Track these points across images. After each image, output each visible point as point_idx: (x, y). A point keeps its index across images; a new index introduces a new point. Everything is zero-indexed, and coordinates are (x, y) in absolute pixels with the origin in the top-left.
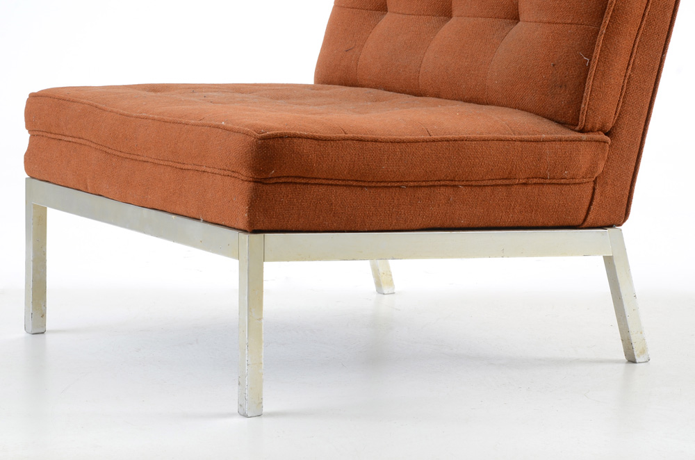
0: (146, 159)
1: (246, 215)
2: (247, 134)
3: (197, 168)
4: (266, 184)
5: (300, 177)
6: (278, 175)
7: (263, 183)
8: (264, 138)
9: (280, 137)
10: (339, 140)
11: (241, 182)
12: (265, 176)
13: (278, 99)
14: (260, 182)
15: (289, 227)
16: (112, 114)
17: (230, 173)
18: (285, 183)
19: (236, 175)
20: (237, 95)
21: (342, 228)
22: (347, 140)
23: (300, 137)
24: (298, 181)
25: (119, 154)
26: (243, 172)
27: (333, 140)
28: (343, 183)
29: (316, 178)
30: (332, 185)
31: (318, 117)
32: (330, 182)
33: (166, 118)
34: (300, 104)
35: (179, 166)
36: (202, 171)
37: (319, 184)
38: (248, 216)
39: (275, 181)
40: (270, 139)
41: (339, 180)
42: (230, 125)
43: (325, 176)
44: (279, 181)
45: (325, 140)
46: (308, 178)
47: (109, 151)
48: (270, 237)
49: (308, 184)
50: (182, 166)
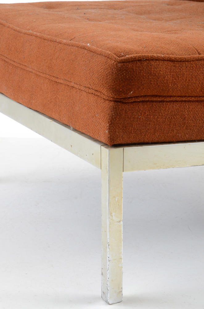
0: (31, 70)
1: (107, 131)
2: (108, 57)
3: (68, 83)
4: (125, 103)
5: (156, 96)
6: (136, 95)
7: (123, 103)
8: (124, 62)
9: (139, 60)
10: (193, 61)
11: (103, 101)
12: (124, 96)
13: (141, 14)
14: (120, 102)
15: (146, 140)
16: (9, 29)
17: (94, 92)
18: (143, 101)
19: (99, 94)
20: (111, 12)
21: (193, 138)
22: (201, 60)
23: (157, 59)
24: (155, 99)
25: (13, 63)
26: (105, 91)
27: (188, 61)
28: (196, 99)
29: (171, 96)
30: (185, 101)
31: (173, 37)
32: (184, 99)
33: (45, 36)
34: (158, 19)
35: (54, 79)
36: (71, 86)
37: (174, 101)
38: (109, 132)
39: (133, 100)
40: (129, 62)
41: (192, 97)
42: (94, 47)
43: (179, 94)
44: (137, 100)
45: (181, 61)
46: (164, 96)
47: (7, 60)
48: (129, 150)
49: (164, 101)
50: (56, 80)
